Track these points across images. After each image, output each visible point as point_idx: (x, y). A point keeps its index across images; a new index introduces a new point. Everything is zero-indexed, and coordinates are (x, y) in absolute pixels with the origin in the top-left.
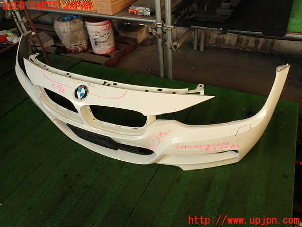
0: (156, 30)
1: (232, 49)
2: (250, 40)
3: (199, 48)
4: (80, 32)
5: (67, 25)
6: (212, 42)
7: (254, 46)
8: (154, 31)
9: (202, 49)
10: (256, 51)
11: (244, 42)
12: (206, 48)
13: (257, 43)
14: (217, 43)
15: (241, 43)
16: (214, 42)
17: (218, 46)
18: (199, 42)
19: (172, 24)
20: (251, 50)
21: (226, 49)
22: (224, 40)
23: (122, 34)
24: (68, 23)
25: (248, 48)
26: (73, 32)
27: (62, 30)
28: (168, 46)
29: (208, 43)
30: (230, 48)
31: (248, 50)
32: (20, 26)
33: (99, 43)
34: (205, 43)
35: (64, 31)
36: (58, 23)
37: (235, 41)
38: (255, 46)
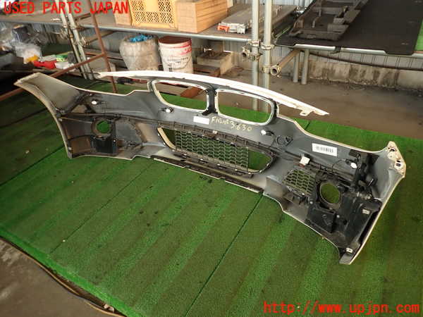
0: (251, 51)
1: (344, 83)
2: (367, 71)
3: (300, 80)
4: (151, 56)
5: (136, 47)
6: (317, 73)
7: (372, 78)
8: (249, 51)
9: (304, 82)
10: (376, 84)
11: (359, 73)
12: (309, 81)
13: (376, 74)
14: (323, 75)
15: (356, 74)
16: (320, 74)
17: (326, 78)
18: (300, 73)
19: (272, 42)
20: (369, 84)
21: (335, 82)
22: (333, 71)
23: (201, 62)
24: (138, 44)
25: (366, 81)
26: (143, 56)
27: (130, 53)
28: (266, 70)
29: (312, 76)
30: (340, 80)
31: (365, 84)
32: (78, 48)
33: (175, 69)
34: (308, 75)
35: (133, 54)
36: (125, 44)
37: (347, 72)
38: (374, 79)
